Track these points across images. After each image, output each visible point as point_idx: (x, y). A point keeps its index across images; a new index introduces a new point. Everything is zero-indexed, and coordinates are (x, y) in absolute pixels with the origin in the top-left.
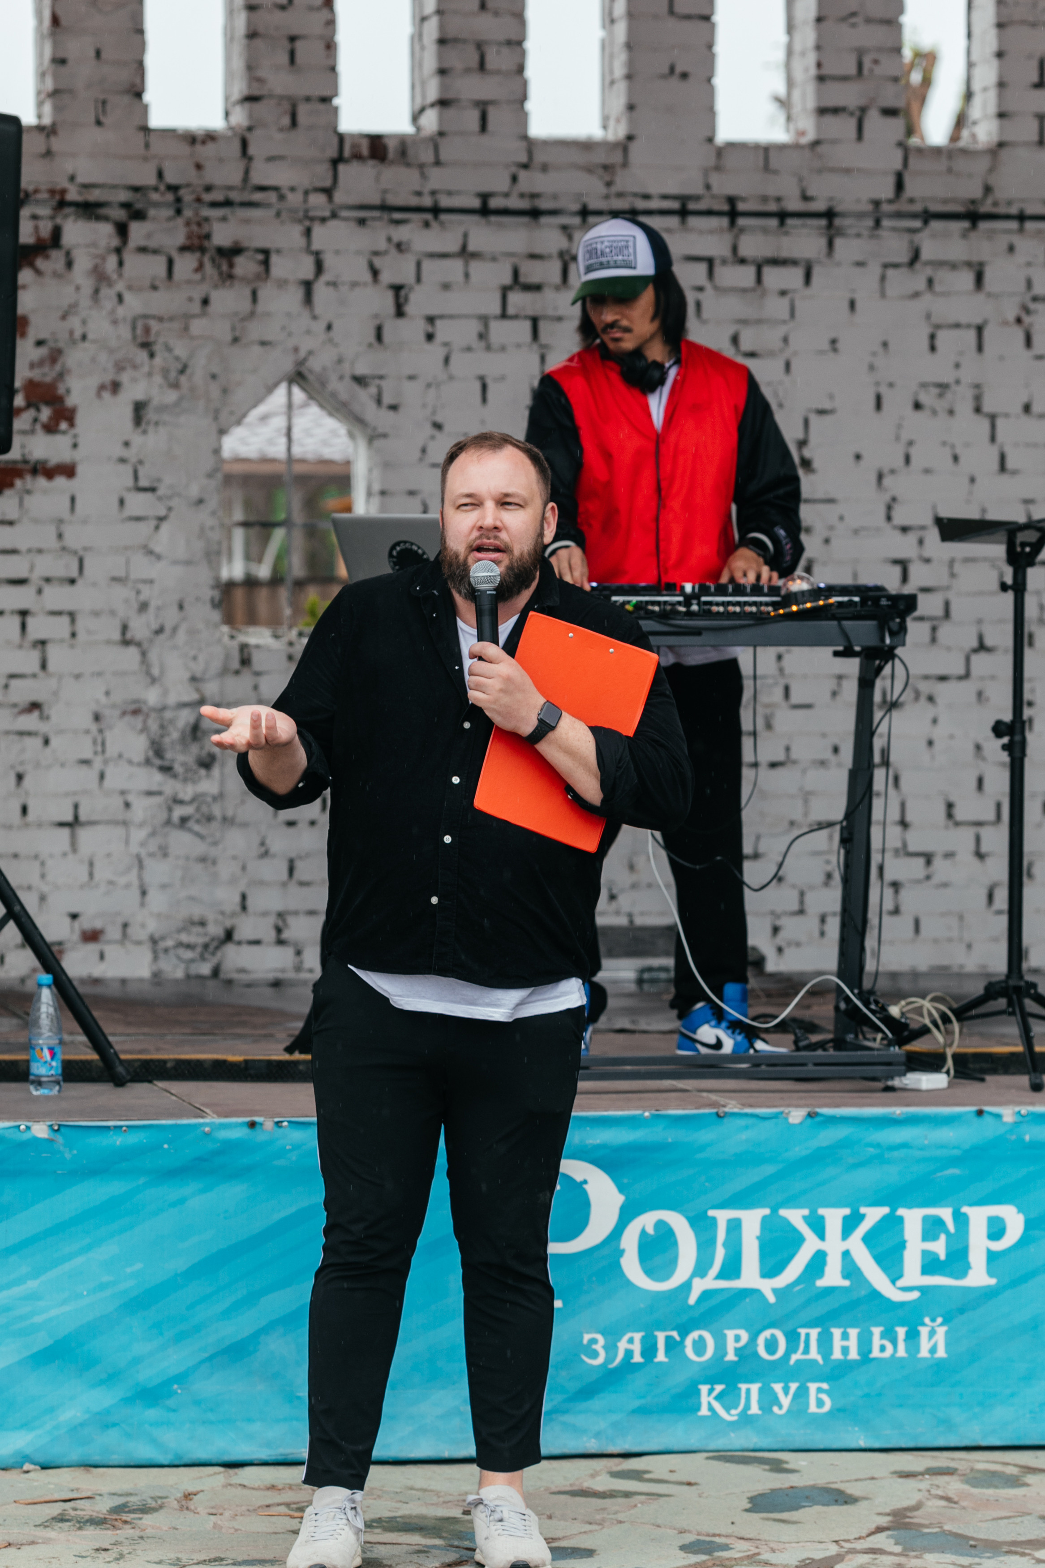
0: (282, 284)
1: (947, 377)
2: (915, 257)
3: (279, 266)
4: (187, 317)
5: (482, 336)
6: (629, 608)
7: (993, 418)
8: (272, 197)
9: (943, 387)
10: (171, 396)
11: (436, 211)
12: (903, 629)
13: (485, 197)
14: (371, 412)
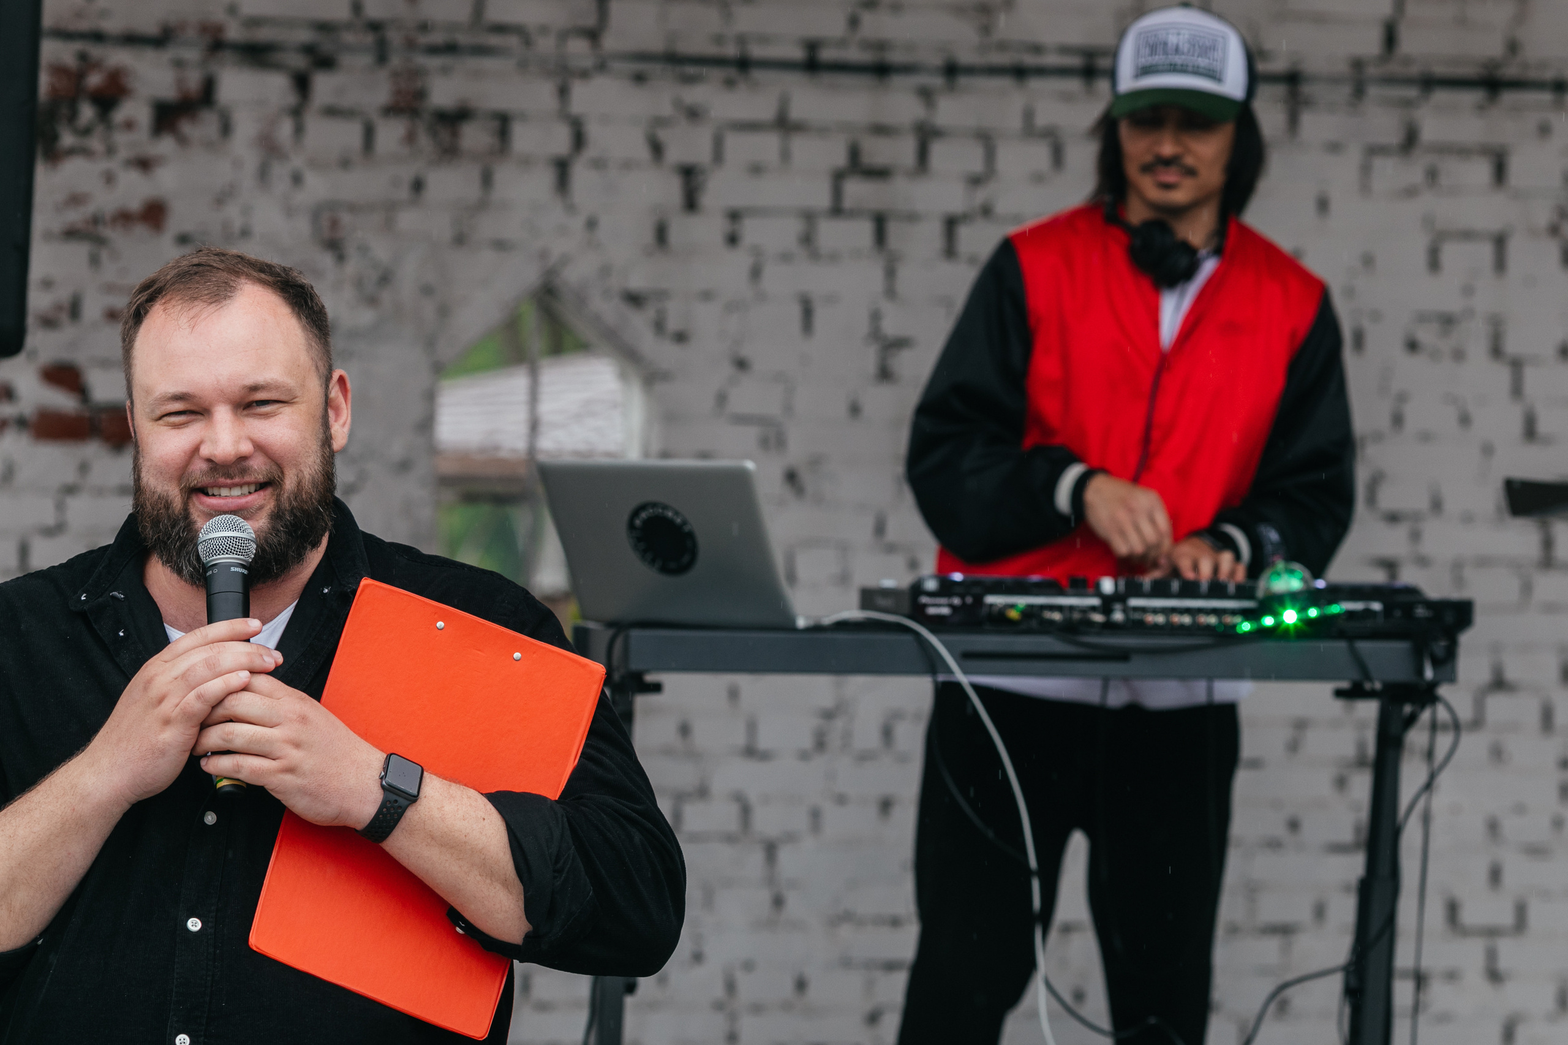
0: (526, 162)
1: (1453, 304)
2: (1410, 140)
3: (523, 138)
4: (390, 208)
5: (807, 239)
6: (1014, 614)
7: (1517, 365)
8: (513, 41)
9: (1448, 321)
10: (366, 317)
11: (744, 64)
12: (1451, 654)
13: (812, 46)
14: (648, 343)
